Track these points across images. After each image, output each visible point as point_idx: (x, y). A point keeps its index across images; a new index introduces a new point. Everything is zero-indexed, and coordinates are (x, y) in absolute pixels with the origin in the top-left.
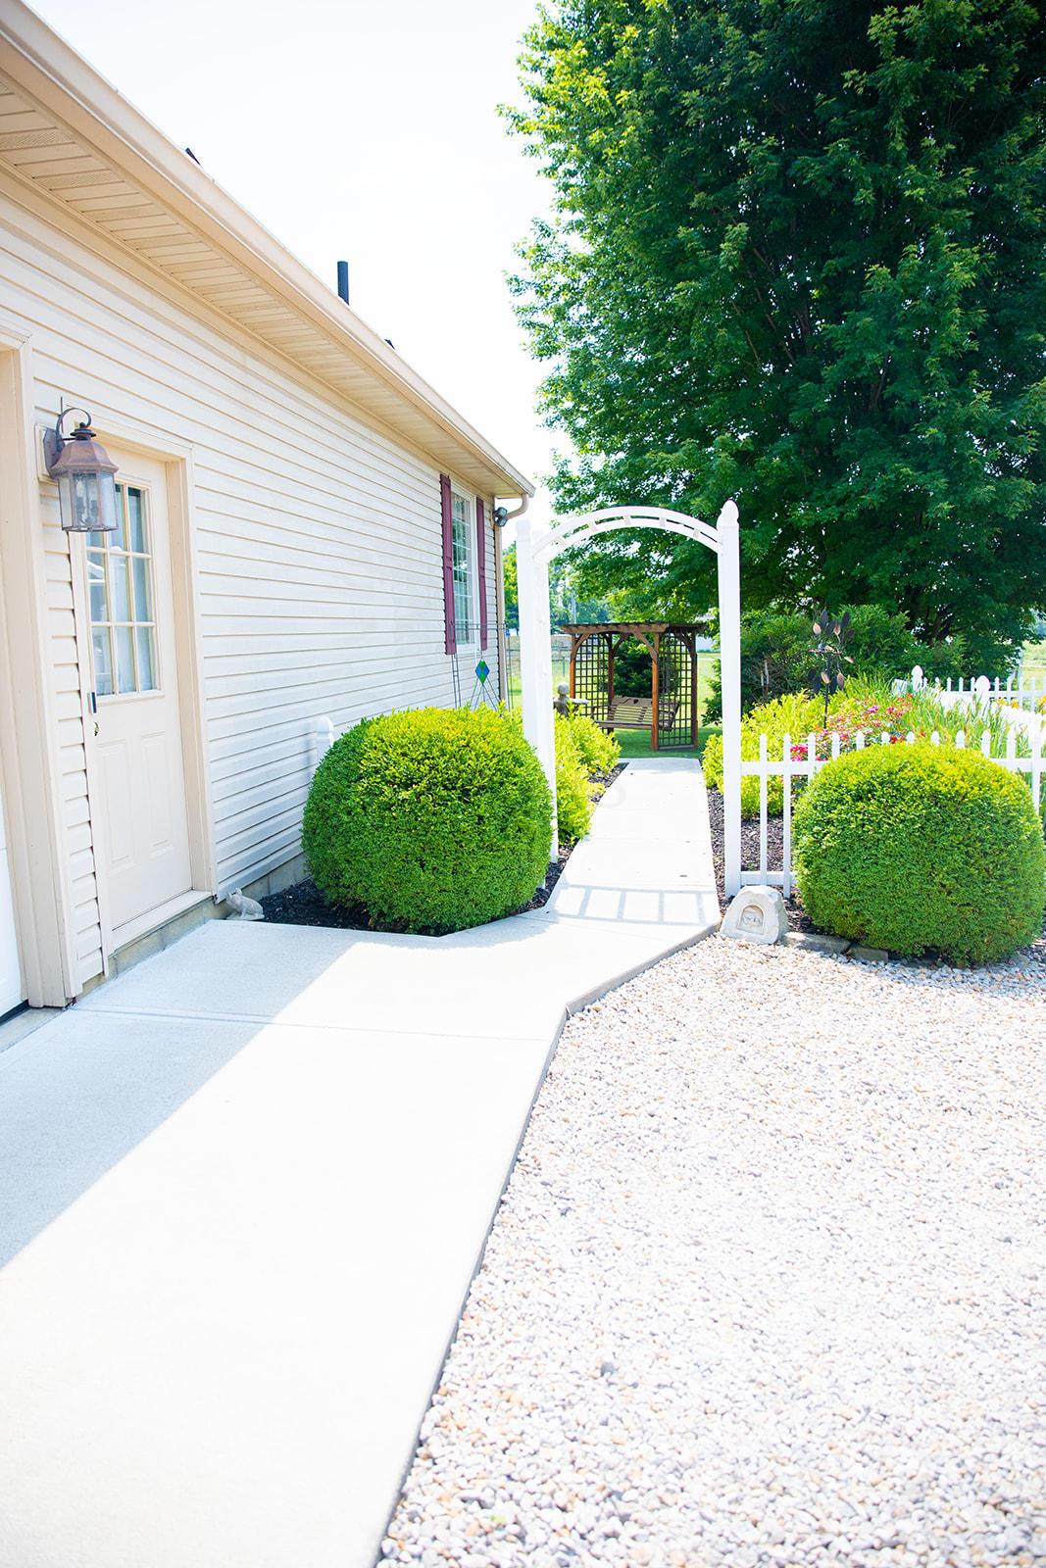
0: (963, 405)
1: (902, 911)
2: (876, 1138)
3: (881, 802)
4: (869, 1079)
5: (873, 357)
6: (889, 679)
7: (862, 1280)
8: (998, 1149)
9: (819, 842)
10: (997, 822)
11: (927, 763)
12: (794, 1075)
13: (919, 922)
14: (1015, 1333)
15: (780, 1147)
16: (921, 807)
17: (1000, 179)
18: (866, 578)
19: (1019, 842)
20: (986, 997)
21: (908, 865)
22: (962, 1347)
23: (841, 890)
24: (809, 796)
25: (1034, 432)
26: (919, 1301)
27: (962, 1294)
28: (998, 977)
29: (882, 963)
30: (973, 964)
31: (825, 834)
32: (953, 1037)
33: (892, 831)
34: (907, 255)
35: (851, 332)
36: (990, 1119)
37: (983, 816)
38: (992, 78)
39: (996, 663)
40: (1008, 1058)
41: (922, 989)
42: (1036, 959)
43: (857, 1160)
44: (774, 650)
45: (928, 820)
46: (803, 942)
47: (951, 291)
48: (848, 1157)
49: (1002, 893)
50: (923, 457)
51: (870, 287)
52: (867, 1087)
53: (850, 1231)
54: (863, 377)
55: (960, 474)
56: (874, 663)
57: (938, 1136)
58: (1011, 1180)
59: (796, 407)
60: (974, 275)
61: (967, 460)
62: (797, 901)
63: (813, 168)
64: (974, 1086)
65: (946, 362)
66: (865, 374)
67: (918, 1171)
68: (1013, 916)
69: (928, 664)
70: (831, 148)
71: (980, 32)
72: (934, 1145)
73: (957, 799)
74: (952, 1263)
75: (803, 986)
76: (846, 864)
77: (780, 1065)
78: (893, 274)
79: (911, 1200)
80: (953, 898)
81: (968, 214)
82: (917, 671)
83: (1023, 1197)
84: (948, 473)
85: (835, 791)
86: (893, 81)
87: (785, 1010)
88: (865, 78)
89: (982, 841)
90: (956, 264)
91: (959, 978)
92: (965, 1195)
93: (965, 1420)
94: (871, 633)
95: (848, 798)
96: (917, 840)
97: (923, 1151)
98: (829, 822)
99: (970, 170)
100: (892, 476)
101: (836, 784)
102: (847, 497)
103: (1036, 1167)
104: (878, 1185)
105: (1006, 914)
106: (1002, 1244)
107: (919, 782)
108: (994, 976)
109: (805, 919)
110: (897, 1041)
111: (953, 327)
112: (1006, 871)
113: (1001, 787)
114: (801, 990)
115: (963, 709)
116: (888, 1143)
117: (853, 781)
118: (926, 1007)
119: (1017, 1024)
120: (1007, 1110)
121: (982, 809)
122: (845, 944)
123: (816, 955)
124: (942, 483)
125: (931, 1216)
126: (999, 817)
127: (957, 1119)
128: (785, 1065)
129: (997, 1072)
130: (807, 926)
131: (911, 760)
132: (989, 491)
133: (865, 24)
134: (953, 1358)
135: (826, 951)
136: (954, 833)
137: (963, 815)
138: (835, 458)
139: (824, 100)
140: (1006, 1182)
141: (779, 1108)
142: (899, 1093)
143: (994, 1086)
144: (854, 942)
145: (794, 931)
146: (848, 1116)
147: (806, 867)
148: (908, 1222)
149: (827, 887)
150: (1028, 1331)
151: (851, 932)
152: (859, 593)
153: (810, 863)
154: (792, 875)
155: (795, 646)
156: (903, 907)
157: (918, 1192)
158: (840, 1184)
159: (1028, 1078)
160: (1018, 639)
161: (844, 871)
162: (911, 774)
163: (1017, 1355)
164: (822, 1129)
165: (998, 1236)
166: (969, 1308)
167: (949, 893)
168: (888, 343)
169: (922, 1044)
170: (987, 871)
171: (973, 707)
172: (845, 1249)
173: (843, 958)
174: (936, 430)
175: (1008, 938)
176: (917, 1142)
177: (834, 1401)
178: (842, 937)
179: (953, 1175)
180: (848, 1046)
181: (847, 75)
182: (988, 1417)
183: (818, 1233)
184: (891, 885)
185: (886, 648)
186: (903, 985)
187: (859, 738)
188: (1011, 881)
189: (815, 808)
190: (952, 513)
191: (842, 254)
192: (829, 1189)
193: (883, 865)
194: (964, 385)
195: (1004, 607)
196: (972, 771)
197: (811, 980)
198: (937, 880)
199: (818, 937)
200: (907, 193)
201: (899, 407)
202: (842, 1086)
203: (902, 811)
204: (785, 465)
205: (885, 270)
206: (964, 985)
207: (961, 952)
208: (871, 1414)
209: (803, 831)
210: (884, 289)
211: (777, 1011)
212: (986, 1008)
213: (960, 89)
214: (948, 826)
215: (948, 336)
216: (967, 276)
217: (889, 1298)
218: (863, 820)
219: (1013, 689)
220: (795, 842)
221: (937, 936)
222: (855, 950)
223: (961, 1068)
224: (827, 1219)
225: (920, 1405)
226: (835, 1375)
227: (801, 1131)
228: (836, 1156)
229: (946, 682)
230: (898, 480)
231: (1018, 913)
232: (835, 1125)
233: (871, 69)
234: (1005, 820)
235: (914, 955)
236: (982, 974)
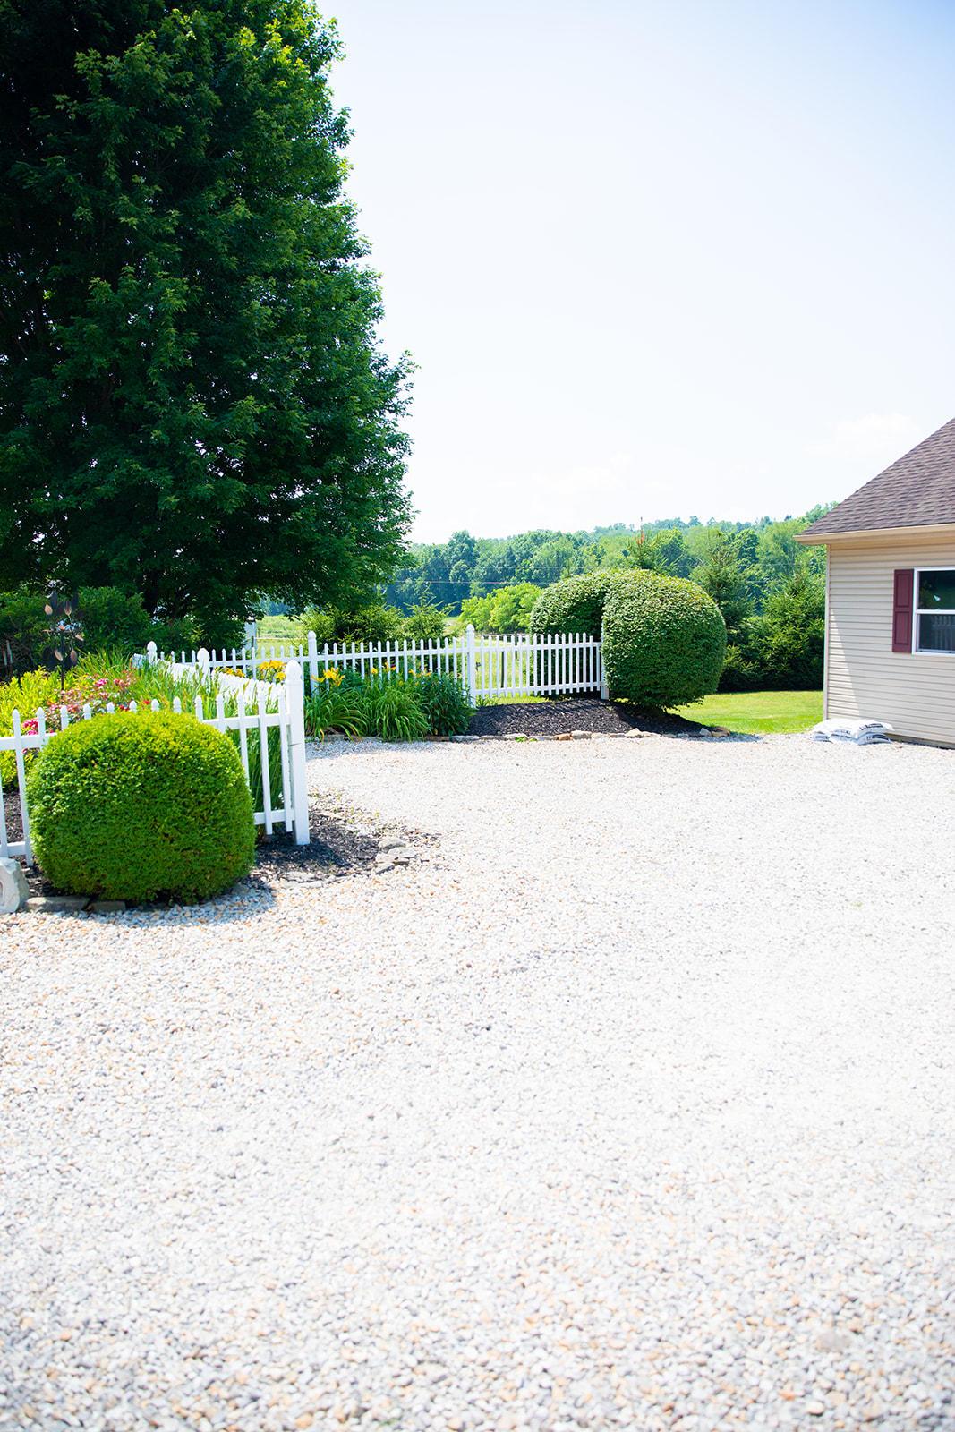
0: (184, 412)
1: (132, 863)
2: (107, 1073)
3: (104, 767)
4: (102, 1020)
5: (100, 361)
6: (127, 654)
7: (89, 1205)
8: (216, 1055)
9: (50, 809)
10: (207, 774)
11: (142, 728)
12: (31, 1033)
13: (148, 870)
14: (221, 1205)
15: (14, 1105)
16: (139, 768)
17: (202, 225)
18: (107, 561)
19: (227, 790)
20: (211, 927)
21: (133, 821)
22: (177, 1233)
23: (75, 851)
24: (38, 766)
25: (242, 441)
26: (141, 1207)
27: (179, 1188)
28: (221, 907)
29: (119, 913)
30: (201, 901)
31: (55, 802)
32: (181, 966)
33: (116, 792)
34: (126, 275)
35: (79, 335)
36: (210, 1030)
37: (194, 771)
38: (188, 140)
39: (227, 637)
40: (227, 975)
41: (155, 929)
42: (253, 886)
43: (90, 1097)
44: (17, 630)
45: (148, 779)
46: (44, 905)
47: (166, 312)
48: (81, 1096)
49: (217, 835)
50: (152, 456)
51: (93, 297)
52: (101, 1028)
53: (80, 1165)
54: (93, 379)
55: (184, 471)
56: (115, 641)
57: (165, 1057)
58: (225, 1077)
59: (30, 399)
60: (185, 302)
61: (187, 460)
62: (40, 867)
63: (32, 175)
64: (196, 1004)
65: (166, 375)
66: (94, 375)
67: (145, 1092)
68: (229, 853)
69: (164, 640)
70: (49, 161)
71: (175, 99)
72: (160, 1065)
73: (172, 757)
74: (172, 1163)
75: (43, 947)
76: (77, 827)
77: (16, 1027)
78: (115, 288)
79: (138, 1119)
80: (175, 844)
81: (177, 249)
82: (152, 646)
83: (234, 1090)
84: (173, 471)
85: (61, 760)
86: (103, 117)
87: (25, 972)
88: (75, 106)
89: (195, 792)
90: (168, 290)
91: (188, 914)
92: (185, 1101)
93: (175, 1295)
94: (111, 612)
95: (73, 766)
96: (139, 797)
97: (151, 1074)
98: (58, 790)
99: (175, 213)
100: (124, 471)
101: (62, 753)
102: (84, 487)
103: (245, 1061)
104: (108, 1115)
105: (222, 853)
106: (215, 1134)
107: (136, 745)
108: (219, 907)
109: (47, 883)
110: (131, 981)
111: (170, 344)
112: (219, 815)
113: (209, 743)
114: (41, 951)
115: (189, 679)
116: (118, 1074)
117: (77, 749)
118: (159, 945)
119: (236, 945)
120: (224, 1019)
121: (193, 764)
122: (84, 901)
123: (56, 916)
124: (169, 479)
125: (155, 1129)
126: (208, 770)
127: (184, 1037)
128: (21, 1025)
129: (218, 988)
130: (48, 891)
131: (129, 726)
132: (209, 489)
133: (72, 60)
134: (168, 1245)
135: (67, 911)
136: (171, 788)
137: (178, 771)
138: (71, 450)
139: (38, 114)
140: (222, 1080)
141: (13, 1068)
142: (131, 1027)
143: (215, 1001)
144: (94, 898)
145: (37, 896)
146: (82, 1059)
147: (41, 834)
148: (134, 1140)
149: (61, 851)
150: (234, 1200)
151: (89, 889)
152: (100, 577)
153: (44, 830)
154: (30, 843)
155: (36, 627)
156: (133, 859)
157: (144, 1110)
158: (71, 1124)
159: (243, 989)
160: (244, 615)
161: (76, 833)
162: (129, 739)
163: (222, 1223)
164: (56, 1078)
165: (212, 1128)
166: (185, 1198)
167: (172, 841)
168: (114, 350)
169: (154, 978)
170: (202, 817)
171: (197, 676)
172: (75, 1181)
173: (83, 914)
174: (160, 432)
175: (227, 873)
176: (144, 1066)
177: (54, 1329)
178: (82, 894)
179: (176, 1086)
180: (85, 994)
181: (59, 98)
182: (195, 1284)
183: (47, 1176)
184: (120, 840)
185: (125, 626)
186: (138, 929)
187: (87, 709)
188: (223, 823)
189: (44, 778)
190: (180, 506)
191: (66, 262)
192: (61, 1132)
193: (111, 824)
194: (182, 395)
195: (230, 589)
196: (182, 731)
197: (52, 939)
198: (160, 831)
199: (58, 898)
200: (122, 220)
201: (127, 409)
202: (78, 1032)
203: (123, 773)
204: (20, 453)
205: (106, 284)
206: (193, 920)
207: (188, 891)
208: (91, 1325)
209: (36, 801)
210: (107, 302)
211: (17, 976)
212: (211, 935)
213: (163, 141)
214: (165, 782)
215: (166, 351)
216: (178, 302)
217: (114, 1214)
218: (88, 784)
219: (247, 658)
220: (30, 811)
221: (166, 880)
222: (94, 905)
223: (188, 993)
224: (57, 1160)
225: (136, 1298)
226: (57, 1303)
227: (36, 1084)
228: (68, 1098)
229: (180, 655)
230: (130, 475)
231: (233, 849)
232: (69, 1070)
233: (82, 100)
234: (213, 772)
235: (148, 901)
236: (209, 907)
